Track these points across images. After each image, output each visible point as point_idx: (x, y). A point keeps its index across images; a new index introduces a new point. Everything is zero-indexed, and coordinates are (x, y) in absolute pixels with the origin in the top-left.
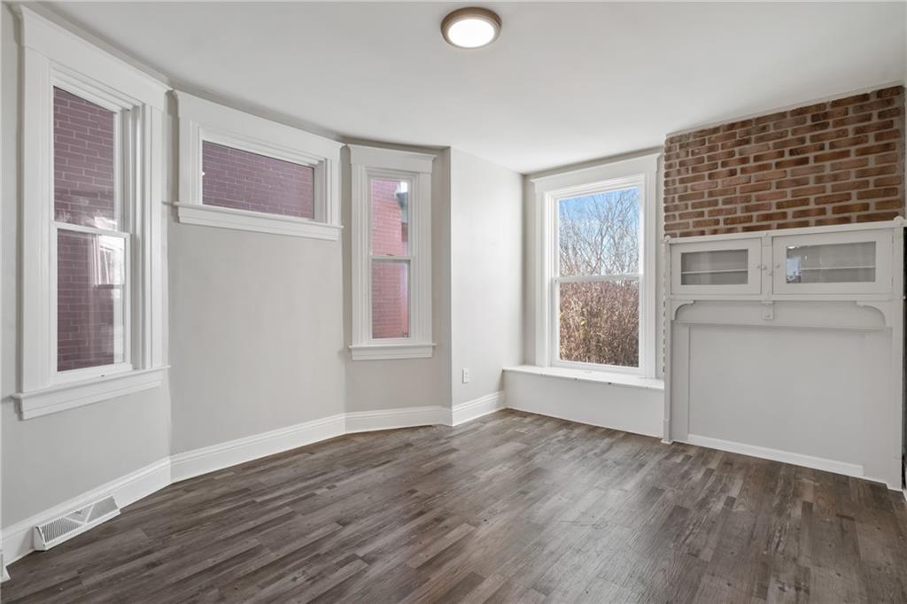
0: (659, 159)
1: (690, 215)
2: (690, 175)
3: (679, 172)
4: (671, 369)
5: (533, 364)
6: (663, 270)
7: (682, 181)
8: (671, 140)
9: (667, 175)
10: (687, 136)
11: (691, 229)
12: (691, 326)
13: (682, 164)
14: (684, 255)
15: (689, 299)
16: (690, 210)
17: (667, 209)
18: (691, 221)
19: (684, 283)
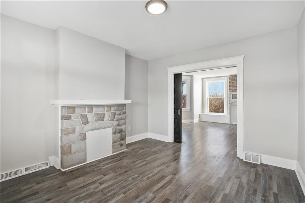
0: (228, 78)
1: (233, 88)
2: (233, 82)
3: (231, 81)
4: (231, 112)
5: (204, 113)
6: (229, 96)
7: (232, 82)
8: (230, 76)
9: (230, 81)
10: (233, 75)
11: (233, 90)
12: (234, 105)
13: (232, 80)
14: (232, 95)
15: (233, 101)
16: (233, 87)
17: (230, 87)
18: (233, 89)
19: (232, 99)
